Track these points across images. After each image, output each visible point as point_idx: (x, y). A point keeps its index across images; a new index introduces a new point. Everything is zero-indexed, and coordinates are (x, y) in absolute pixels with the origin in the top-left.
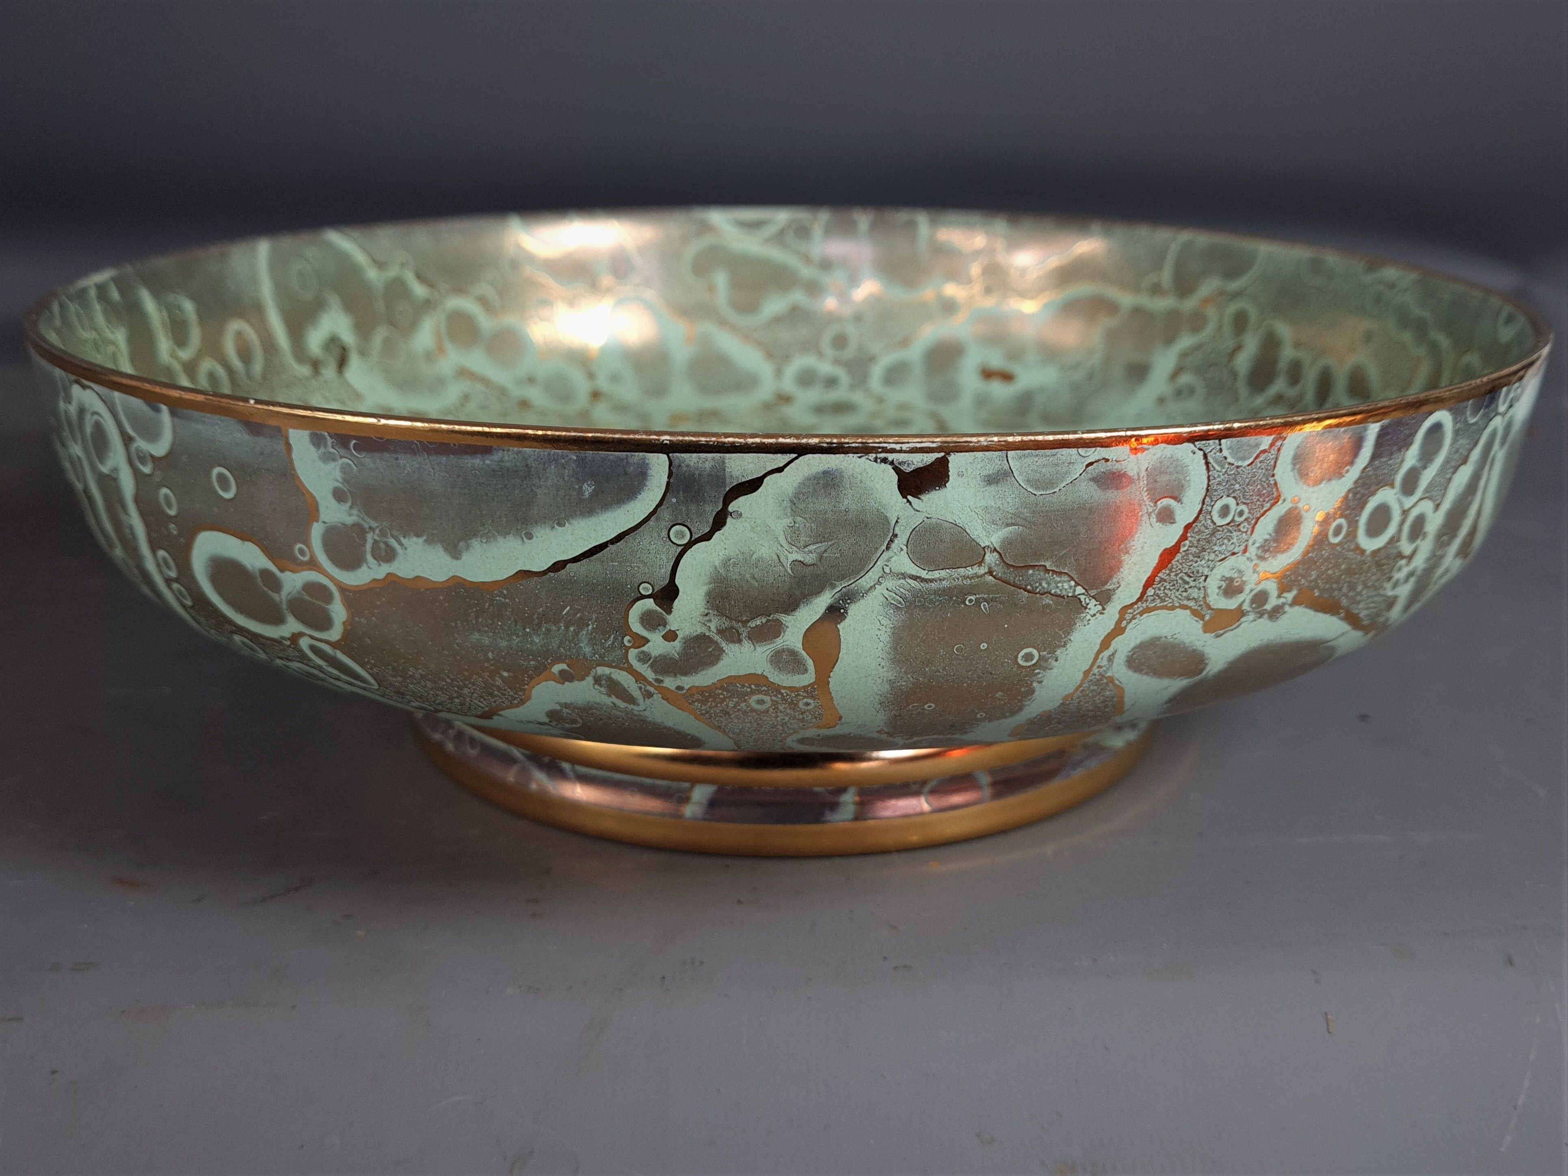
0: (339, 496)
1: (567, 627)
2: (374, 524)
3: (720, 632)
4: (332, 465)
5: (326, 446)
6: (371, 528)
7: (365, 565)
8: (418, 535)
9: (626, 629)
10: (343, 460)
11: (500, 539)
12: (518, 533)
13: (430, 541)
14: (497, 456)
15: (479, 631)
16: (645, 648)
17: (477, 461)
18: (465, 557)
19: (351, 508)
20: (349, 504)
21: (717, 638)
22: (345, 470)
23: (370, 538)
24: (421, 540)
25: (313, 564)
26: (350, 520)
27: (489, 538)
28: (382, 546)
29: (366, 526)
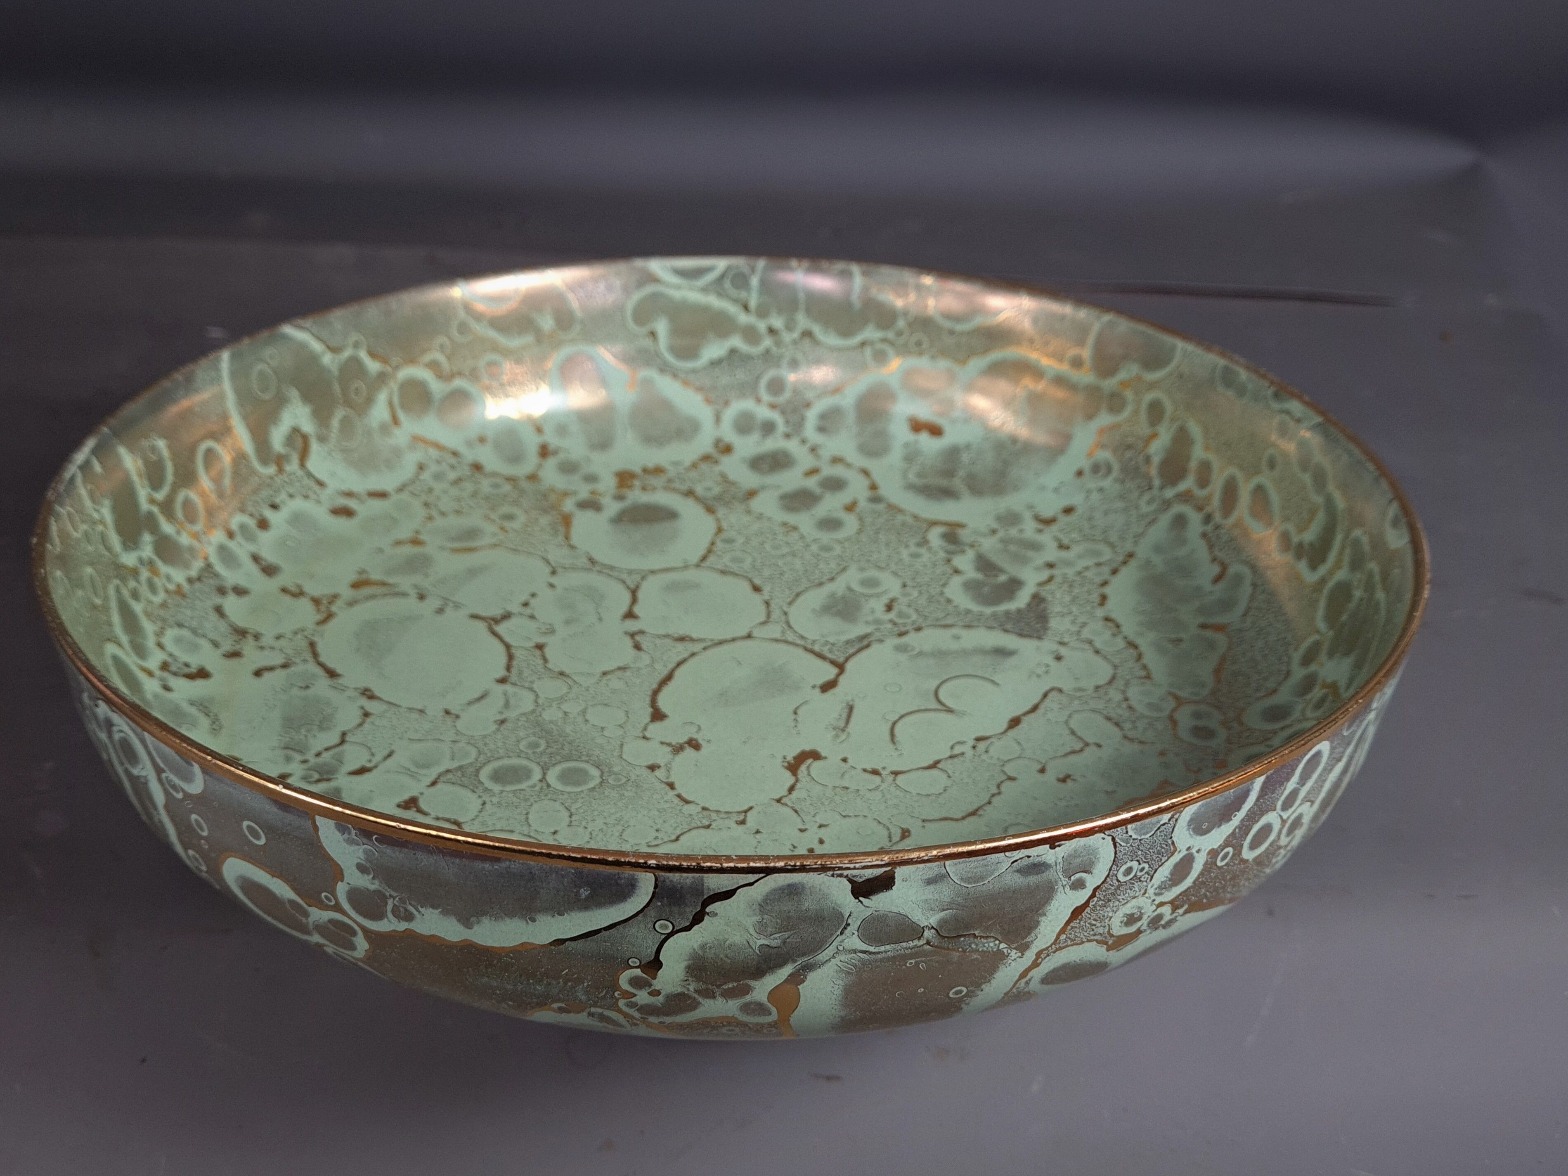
0: (361, 868)
1: (566, 983)
2: (394, 894)
3: (696, 991)
4: (354, 848)
5: (350, 833)
6: (391, 896)
7: (386, 919)
8: (434, 907)
9: (615, 986)
10: (365, 846)
11: (508, 920)
12: (523, 917)
13: (445, 912)
14: (504, 865)
15: (488, 977)
16: (633, 1000)
17: (487, 866)
18: (476, 928)
19: (374, 878)
20: (371, 876)
21: (696, 996)
22: (366, 852)
23: (390, 902)
24: (437, 911)
25: (338, 908)
26: (372, 887)
27: (497, 917)
28: (402, 910)
29: (388, 894)
